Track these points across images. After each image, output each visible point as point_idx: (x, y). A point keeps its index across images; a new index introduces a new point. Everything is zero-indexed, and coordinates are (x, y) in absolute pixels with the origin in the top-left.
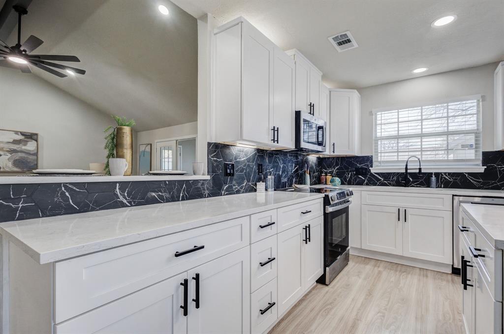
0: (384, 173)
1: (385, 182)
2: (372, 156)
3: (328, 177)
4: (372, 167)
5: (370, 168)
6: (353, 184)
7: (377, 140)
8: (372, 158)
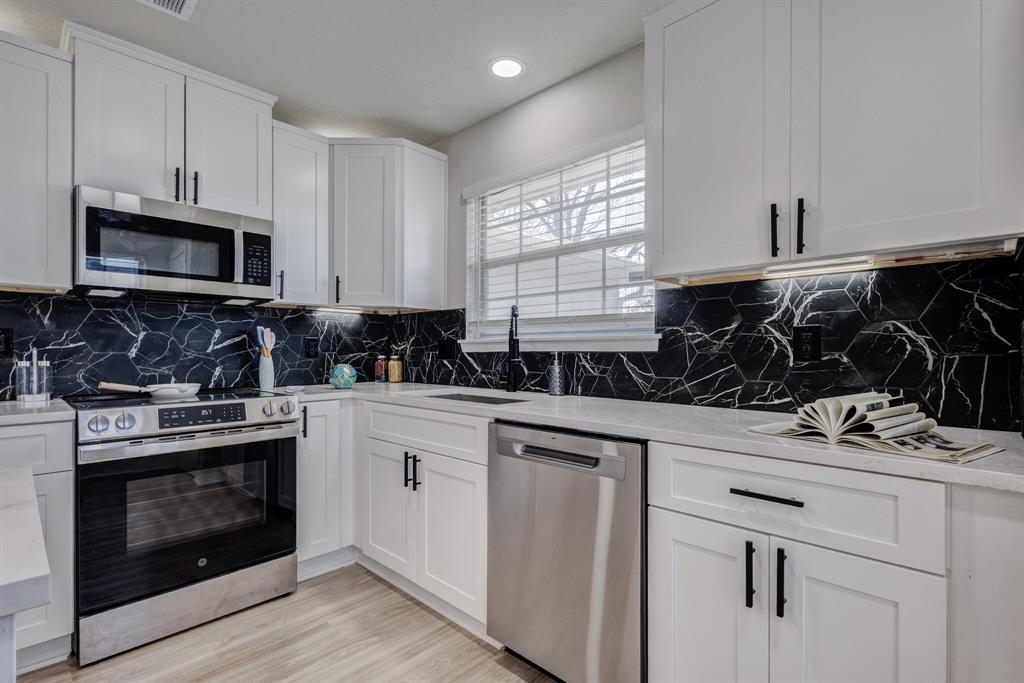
0: (482, 354)
1: (484, 376)
2: (464, 310)
3: (391, 362)
4: (463, 337)
5: (459, 341)
6: (435, 383)
7: (485, 266)
8: (464, 315)
